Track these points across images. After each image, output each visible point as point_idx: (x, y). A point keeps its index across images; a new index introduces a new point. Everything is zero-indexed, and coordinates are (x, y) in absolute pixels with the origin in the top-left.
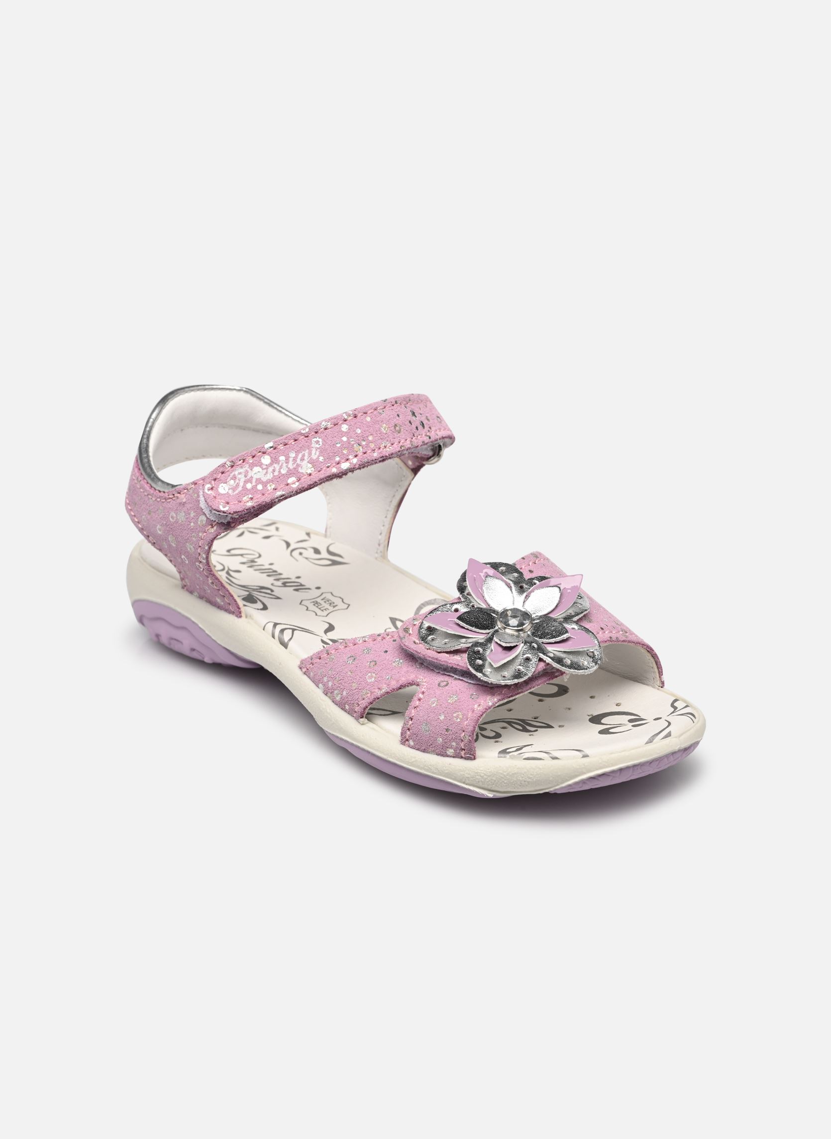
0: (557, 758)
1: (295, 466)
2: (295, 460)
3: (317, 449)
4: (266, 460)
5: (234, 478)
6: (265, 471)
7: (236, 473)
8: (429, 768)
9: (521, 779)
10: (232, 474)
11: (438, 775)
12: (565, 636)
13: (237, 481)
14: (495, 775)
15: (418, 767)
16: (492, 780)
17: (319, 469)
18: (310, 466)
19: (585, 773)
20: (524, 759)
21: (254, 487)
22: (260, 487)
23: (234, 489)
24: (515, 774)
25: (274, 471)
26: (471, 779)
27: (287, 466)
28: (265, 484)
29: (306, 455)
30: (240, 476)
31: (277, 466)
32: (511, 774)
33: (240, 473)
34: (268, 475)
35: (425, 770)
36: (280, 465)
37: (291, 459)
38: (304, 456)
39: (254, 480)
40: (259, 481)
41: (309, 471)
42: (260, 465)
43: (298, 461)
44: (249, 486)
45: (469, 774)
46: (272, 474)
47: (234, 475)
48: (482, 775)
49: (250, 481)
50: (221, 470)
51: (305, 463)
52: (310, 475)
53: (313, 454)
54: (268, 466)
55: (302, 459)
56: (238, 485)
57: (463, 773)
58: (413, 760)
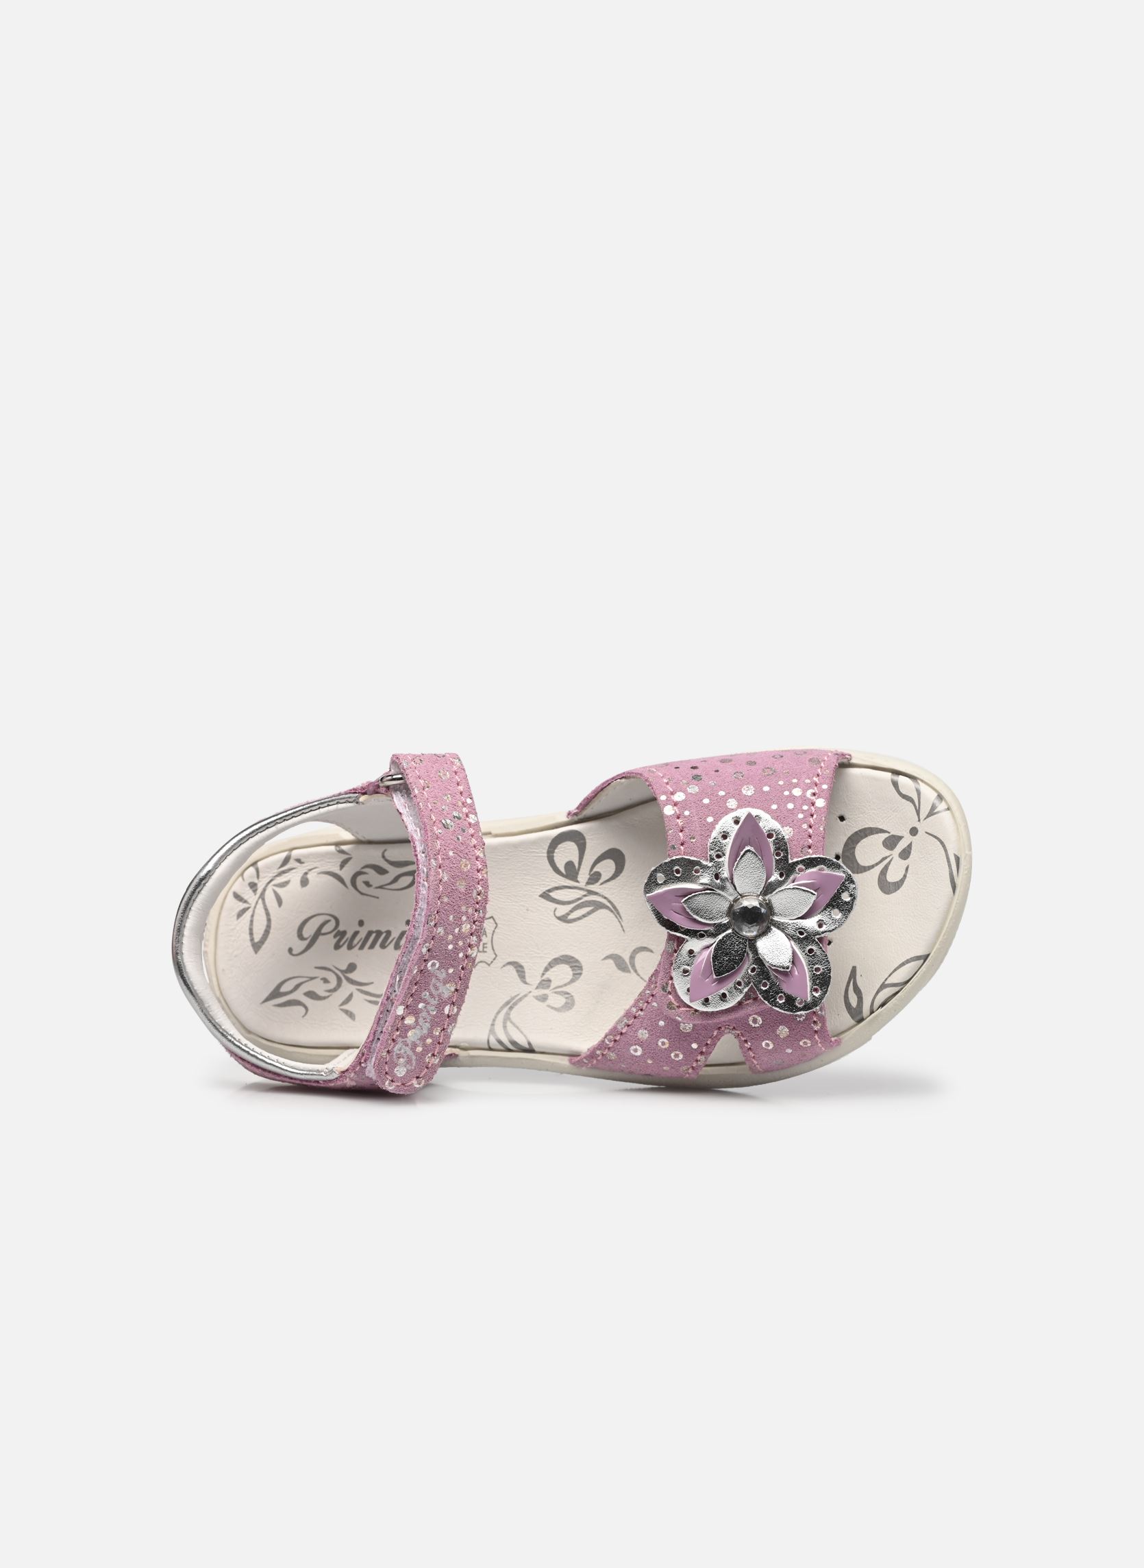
2: (431, 995)
4: (409, 1021)
18: (448, 985)
21: (424, 1045)
22: (429, 1041)
23: (409, 1061)
28: (430, 1034)
30: (402, 1051)
31: (424, 1014)
34: (424, 1026)
39: (418, 1042)
40: (423, 1039)
41: (453, 989)
42: (409, 1028)
44: (419, 1049)
49: (415, 1046)
51: (442, 989)
52: (457, 990)
54: (417, 1021)
55: (437, 988)
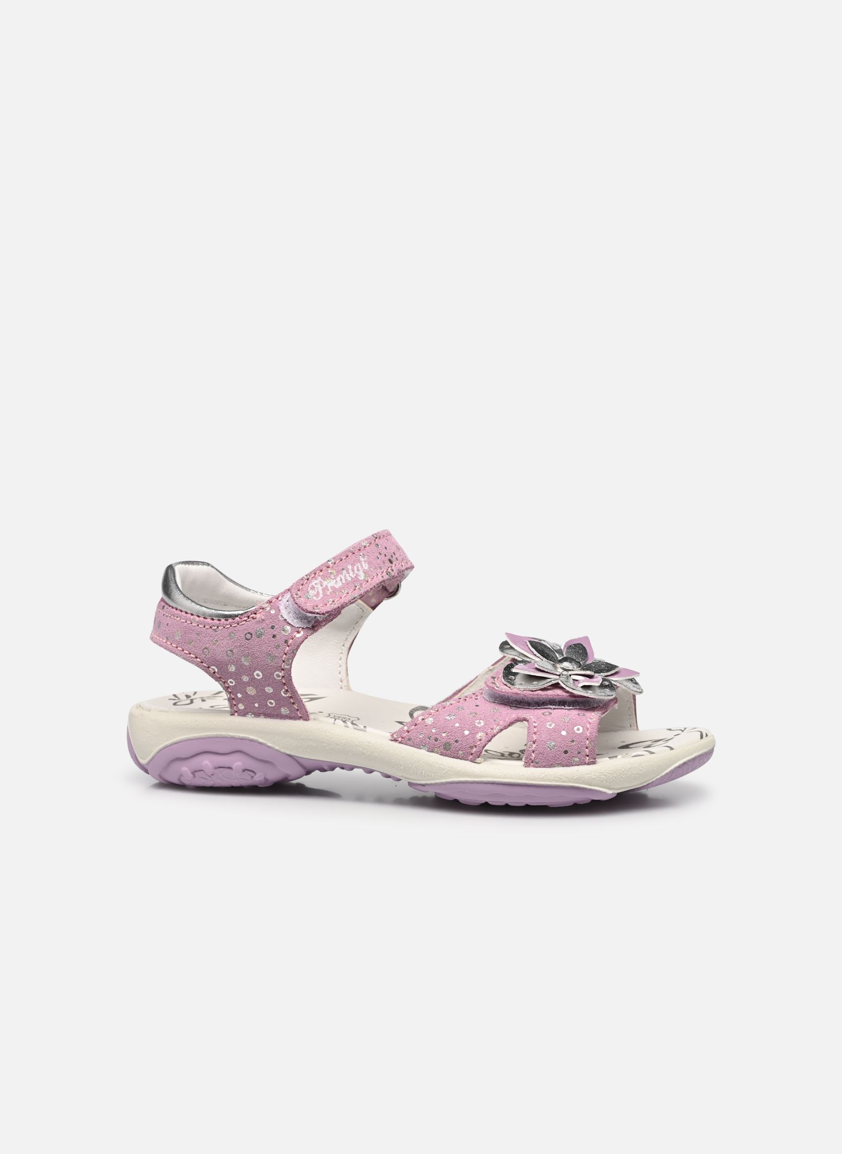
0: (653, 753)
1: (355, 575)
2: (353, 570)
3: (365, 562)
5: (313, 588)
6: (335, 580)
7: (313, 584)
8: (559, 778)
9: (635, 772)
10: (310, 586)
11: (568, 782)
12: (616, 670)
13: (316, 590)
14: (616, 772)
15: (549, 780)
16: (613, 777)
17: (372, 577)
19: (676, 762)
20: (632, 757)
23: (316, 596)
24: (631, 768)
25: (341, 580)
26: (597, 779)
27: (349, 576)
29: (359, 566)
30: (317, 586)
31: (342, 576)
32: (627, 769)
33: (316, 584)
34: (338, 583)
35: (556, 781)
36: (344, 575)
37: (350, 571)
38: (358, 568)
39: (329, 588)
40: (333, 588)
41: (366, 579)
43: (356, 572)
45: (595, 775)
46: (340, 582)
47: (312, 585)
48: (605, 774)
49: (326, 588)
50: (301, 582)
51: (361, 573)
53: (364, 566)
55: (358, 570)
56: (318, 592)
57: (590, 775)
58: (543, 775)
